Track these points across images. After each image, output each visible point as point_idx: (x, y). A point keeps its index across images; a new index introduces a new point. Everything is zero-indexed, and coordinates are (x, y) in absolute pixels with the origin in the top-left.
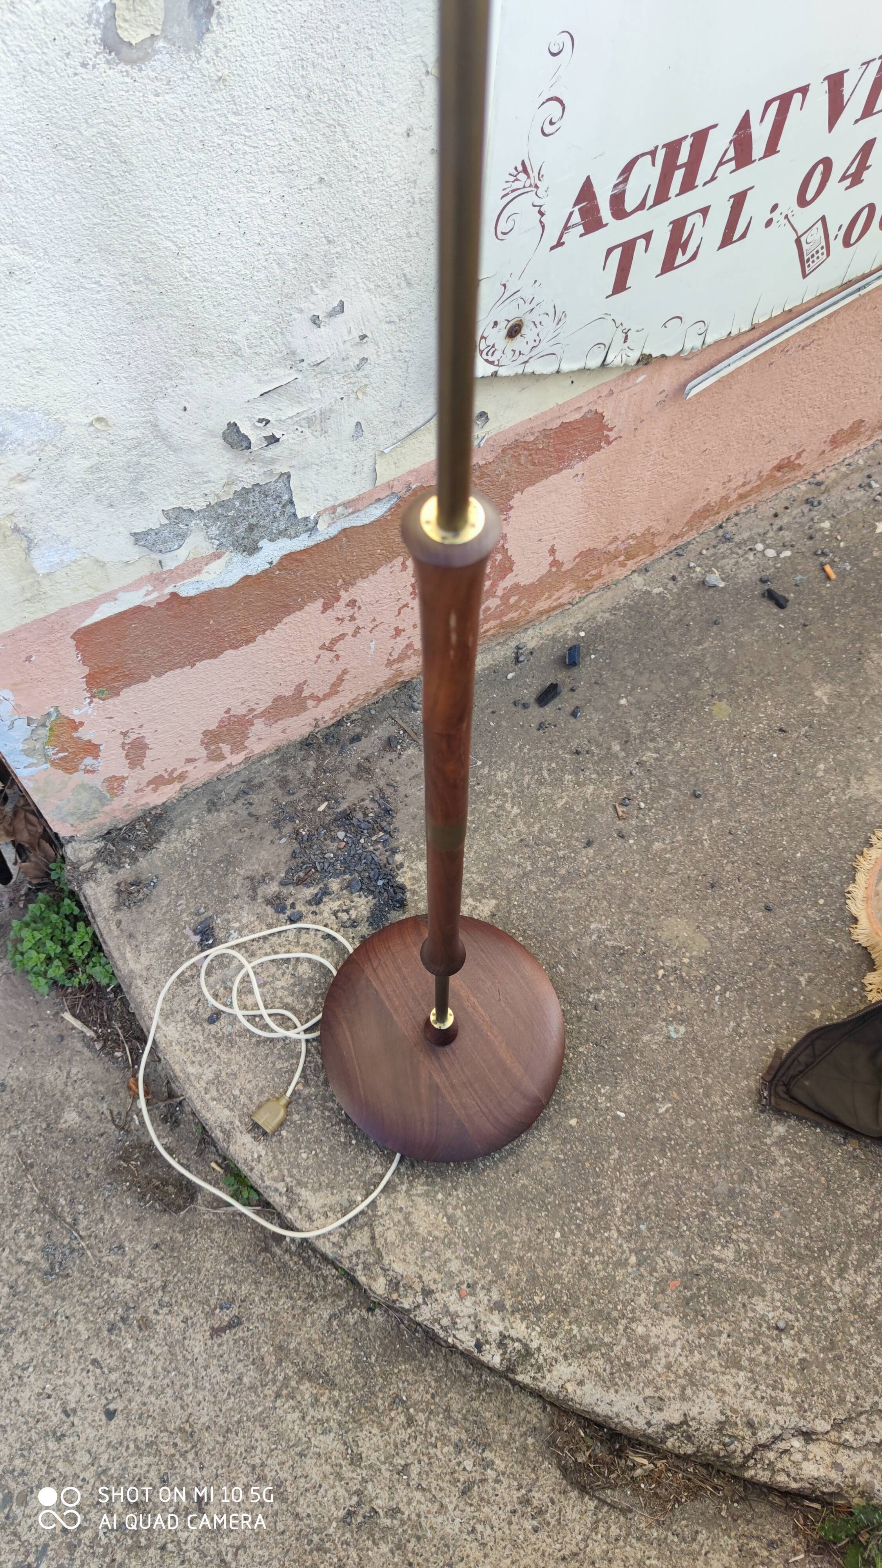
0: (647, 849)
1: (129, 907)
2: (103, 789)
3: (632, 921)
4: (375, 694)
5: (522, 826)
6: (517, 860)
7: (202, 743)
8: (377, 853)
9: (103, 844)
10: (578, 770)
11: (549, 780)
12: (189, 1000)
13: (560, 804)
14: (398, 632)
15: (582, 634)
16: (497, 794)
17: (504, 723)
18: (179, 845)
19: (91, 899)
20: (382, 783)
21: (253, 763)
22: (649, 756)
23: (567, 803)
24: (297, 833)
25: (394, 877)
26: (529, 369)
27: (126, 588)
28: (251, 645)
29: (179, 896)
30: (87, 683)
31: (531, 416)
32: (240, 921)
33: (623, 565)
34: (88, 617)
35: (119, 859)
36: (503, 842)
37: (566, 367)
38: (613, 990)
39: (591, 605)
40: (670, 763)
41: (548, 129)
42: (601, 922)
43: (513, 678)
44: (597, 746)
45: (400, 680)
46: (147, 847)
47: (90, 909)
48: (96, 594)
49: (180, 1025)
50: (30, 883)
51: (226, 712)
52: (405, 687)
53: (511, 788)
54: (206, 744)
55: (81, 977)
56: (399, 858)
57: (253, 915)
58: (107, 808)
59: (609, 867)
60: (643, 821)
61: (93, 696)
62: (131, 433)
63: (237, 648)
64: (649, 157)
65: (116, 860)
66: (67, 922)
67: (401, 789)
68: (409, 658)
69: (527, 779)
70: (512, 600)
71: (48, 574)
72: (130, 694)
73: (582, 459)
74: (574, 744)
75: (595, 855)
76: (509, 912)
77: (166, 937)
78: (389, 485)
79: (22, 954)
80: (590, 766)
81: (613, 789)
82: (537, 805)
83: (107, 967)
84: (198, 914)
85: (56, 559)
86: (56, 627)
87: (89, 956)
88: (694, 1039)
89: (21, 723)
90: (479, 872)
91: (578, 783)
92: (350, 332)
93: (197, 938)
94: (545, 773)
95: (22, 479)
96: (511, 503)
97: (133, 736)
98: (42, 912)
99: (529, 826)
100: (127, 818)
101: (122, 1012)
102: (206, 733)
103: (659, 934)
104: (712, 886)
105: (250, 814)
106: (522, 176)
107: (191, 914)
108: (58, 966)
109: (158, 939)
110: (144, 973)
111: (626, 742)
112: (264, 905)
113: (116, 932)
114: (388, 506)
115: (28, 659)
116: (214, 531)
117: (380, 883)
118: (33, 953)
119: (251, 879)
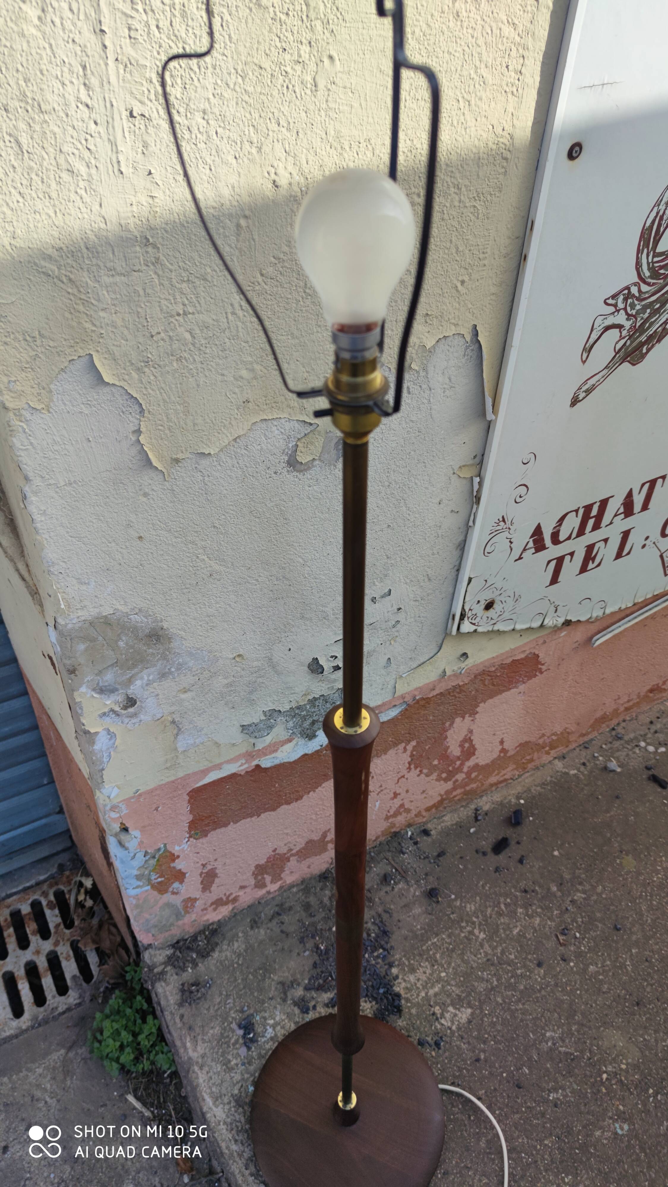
0: (585, 970)
1: (190, 1004)
2: (180, 907)
3: (578, 1031)
4: (375, 840)
5: (488, 948)
6: (485, 976)
7: (253, 874)
8: (378, 966)
9: (172, 951)
10: (527, 906)
11: (506, 912)
12: (234, 1085)
13: (515, 932)
14: (396, 795)
15: (522, 801)
16: (467, 922)
17: (470, 866)
18: (228, 954)
19: (161, 996)
20: (380, 910)
21: (285, 891)
22: (579, 896)
23: (520, 931)
24: (318, 948)
25: (392, 987)
26: (496, 628)
27: (228, 762)
28: (299, 802)
29: (228, 996)
30: (190, 827)
31: (494, 655)
32: (274, 1019)
33: (548, 753)
34: (200, 780)
35: (184, 964)
36: (474, 961)
37: (518, 627)
38: (568, 1091)
39: (527, 781)
40: (595, 902)
41: (518, 500)
42: (554, 1031)
43: (475, 832)
44: (540, 887)
45: (393, 830)
46: (204, 954)
47: (159, 1004)
48: (210, 765)
49: (227, 1107)
50: (108, 982)
51: (274, 851)
52: (395, 836)
53: (477, 917)
54: (255, 875)
55: (145, 1065)
56: (395, 971)
57: (284, 1014)
58: (180, 923)
59: (556, 985)
60: (580, 948)
61: (190, 837)
62: (255, 664)
63: (289, 804)
64: (574, 513)
65: (181, 964)
66: (138, 1016)
67: (395, 915)
68: (401, 814)
69: (489, 910)
70: (474, 775)
71: (185, 751)
72: (216, 836)
73: (524, 683)
74: (522, 885)
75: (545, 974)
76: (482, 1020)
77: (217, 1030)
78: (403, 697)
79: (100, 1042)
80: (536, 902)
81: (554, 921)
82: (498, 931)
83: (169, 1055)
84: (242, 1011)
85: (191, 741)
86: (180, 787)
87: (153, 1046)
88: (636, 1137)
89: (140, 856)
90: (456, 985)
91: (527, 915)
92: (392, 606)
93: (241, 1032)
94: (503, 907)
95: (185, 691)
96: (478, 709)
97: (209, 867)
98: (119, 1007)
99: (494, 948)
100: (192, 931)
101: (175, 1095)
102: (257, 866)
103: (600, 1043)
104: (638, 1004)
105: (282, 931)
106: (502, 524)
107: (237, 1011)
108: (129, 1053)
109: (211, 1032)
110: (200, 1060)
111: (561, 884)
112: (292, 1006)
113: (179, 1025)
114: (400, 710)
115: (157, 809)
116: (291, 724)
117: (381, 991)
118: (111, 1041)
119: (282, 983)
